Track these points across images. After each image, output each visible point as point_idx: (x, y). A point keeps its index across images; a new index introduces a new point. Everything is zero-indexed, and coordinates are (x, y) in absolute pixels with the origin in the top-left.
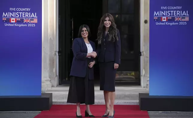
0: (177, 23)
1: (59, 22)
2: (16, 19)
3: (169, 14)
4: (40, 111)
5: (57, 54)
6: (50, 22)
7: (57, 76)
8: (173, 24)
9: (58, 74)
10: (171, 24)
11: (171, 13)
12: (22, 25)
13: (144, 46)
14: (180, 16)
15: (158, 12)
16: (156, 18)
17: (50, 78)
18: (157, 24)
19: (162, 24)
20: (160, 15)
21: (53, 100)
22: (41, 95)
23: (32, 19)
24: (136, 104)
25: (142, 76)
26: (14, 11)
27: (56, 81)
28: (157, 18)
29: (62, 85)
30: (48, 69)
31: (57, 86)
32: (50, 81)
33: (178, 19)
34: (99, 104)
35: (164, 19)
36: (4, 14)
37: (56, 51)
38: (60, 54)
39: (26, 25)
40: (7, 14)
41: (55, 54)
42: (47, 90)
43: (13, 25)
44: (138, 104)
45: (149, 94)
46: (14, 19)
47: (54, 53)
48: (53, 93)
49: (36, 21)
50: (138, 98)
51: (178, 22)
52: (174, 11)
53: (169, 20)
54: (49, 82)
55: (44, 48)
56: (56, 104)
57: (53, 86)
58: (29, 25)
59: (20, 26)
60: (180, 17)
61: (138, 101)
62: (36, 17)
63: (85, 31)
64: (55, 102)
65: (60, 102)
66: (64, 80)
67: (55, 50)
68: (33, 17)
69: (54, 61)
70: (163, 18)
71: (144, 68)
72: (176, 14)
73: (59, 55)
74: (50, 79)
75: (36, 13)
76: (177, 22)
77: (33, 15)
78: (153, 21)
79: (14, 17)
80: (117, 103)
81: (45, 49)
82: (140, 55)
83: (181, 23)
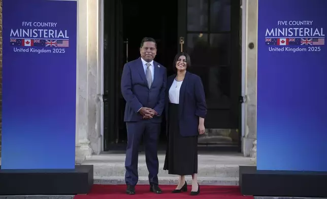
0: (305, 49)
1: (104, 45)
2: (32, 41)
3: (291, 34)
4: (72, 196)
5: (102, 100)
6: (90, 45)
7: (101, 136)
8: (298, 49)
9: (102, 134)
10: (295, 50)
11: (294, 31)
12: (43, 51)
13: (248, 87)
14: (310, 36)
15: (272, 30)
16: (268, 40)
17: (89, 140)
18: (271, 49)
19: (279, 50)
20: (276, 35)
21: (95, 177)
22: (74, 168)
23: (60, 40)
24: (234, 185)
25: (244, 137)
26: (29, 27)
27: (99, 144)
28: (270, 40)
29: (109, 151)
30: (87, 124)
31: (101, 153)
32: (90, 144)
33: (307, 42)
34: (172, 184)
35: (283, 42)
36: (12, 31)
37: (100, 95)
38: (106, 99)
39: (49, 51)
40: (17, 31)
41: (99, 100)
42: (83, 159)
43: (28, 50)
44: (238, 185)
45: (256, 167)
46: (30, 41)
47: (96, 98)
48: (94, 164)
49: (66, 44)
50: (238, 174)
51: (306, 46)
52: (300, 29)
53: (290, 44)
54: (88, 146)
55: (79, 88)
56: (99, 183)
57: (93, 154)
58: (55, 51)
59: (39, 51)
60: (309, 39)
61: (238, 179)
62: (66, 37)
63: (184, 60)
64: (98, 180)
65: (106, 181)
66: (112, 143)
67: (98, 93)
68: (62, 38)
69: (95, 111)
70: (281, 40)
71: (248, 124)
72: (303, 33)
73: (104, 101)
74: (89, 142)
75: (66, 31)
76: (304, 46)
77: (61, 34)
78: (263, 45)
79: (29, 37)
80: (202, 183)
81: (82, 91)
82: (241, 101)
83: (311, 49)
